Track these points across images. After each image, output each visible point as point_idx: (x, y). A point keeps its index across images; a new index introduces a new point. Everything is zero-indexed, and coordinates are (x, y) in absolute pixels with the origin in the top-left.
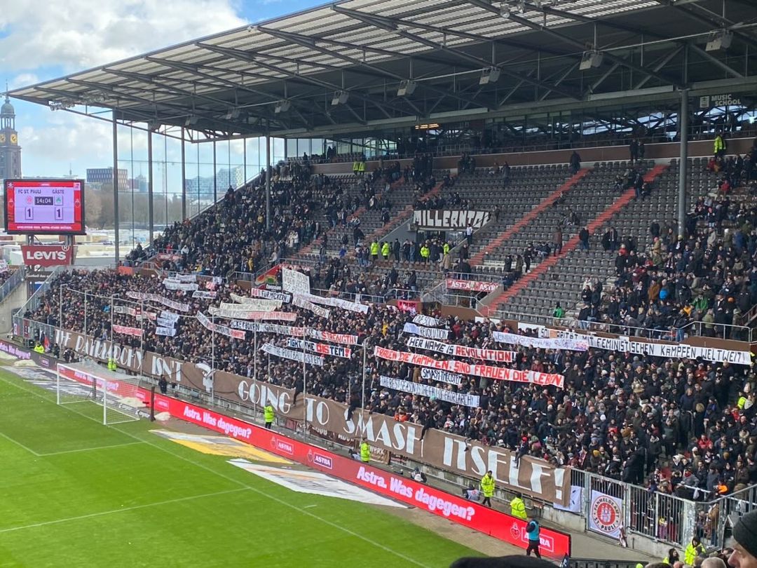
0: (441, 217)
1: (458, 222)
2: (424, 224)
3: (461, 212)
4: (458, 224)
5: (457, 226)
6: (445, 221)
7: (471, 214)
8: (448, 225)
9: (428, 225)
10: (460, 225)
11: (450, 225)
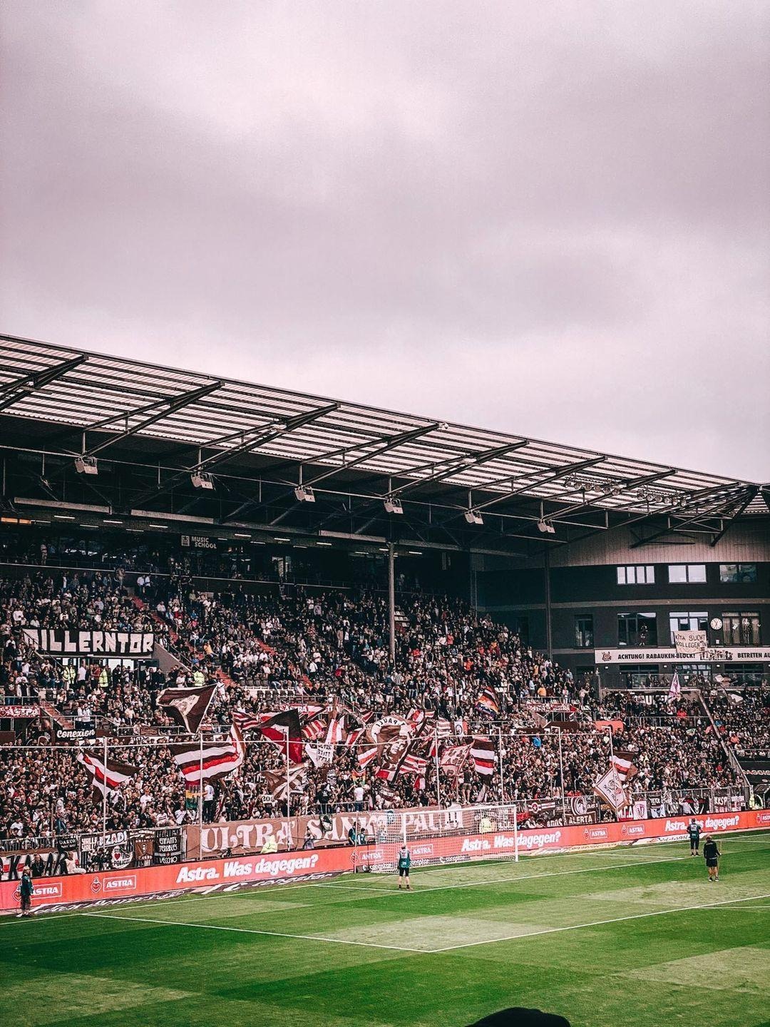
0: (75, 639)
1: (103, 646)
2: (44, 647)
3: (107, 634)
4: (104, 649)
5: (102, 651)
8: (88, 650)
9: (51, 649)
10: (107, 650)
11: (92, 649)
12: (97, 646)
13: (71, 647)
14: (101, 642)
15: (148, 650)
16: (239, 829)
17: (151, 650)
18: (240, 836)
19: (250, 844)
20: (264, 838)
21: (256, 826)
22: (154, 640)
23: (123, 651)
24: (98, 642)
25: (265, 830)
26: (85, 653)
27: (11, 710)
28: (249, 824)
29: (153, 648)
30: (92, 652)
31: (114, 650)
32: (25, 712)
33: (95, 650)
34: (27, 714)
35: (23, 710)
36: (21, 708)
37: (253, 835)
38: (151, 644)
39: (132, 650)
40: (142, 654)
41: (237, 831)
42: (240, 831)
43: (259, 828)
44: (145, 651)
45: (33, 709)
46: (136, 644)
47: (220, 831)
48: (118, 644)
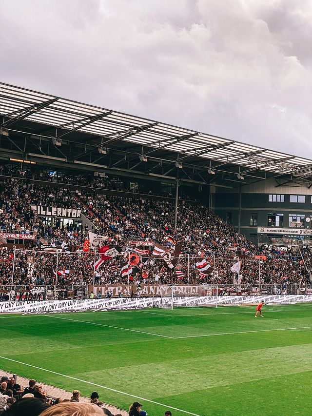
0: (50, 210)
1: (62, 214)
6: (54, 212)
7: (69, 211)
11: (57, 215)
14: (61, 212)
22: (81, 212)
23: (69, 216)
24: (59, 212)
26: (54, 216)
27: (24, 236)
28: (113, 286)
31: (65, 215)
34: (30, 238)
35: (28, 236)
39: (73, 216)
44: (77, 216)
45: (32, 236)
46: (74, 214)
47: (101, 288)
48: (67, 213)
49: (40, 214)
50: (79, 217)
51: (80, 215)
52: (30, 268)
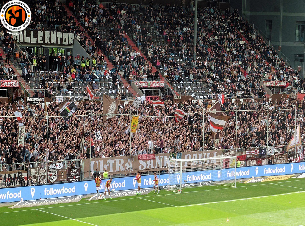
0: (36, 36)
1: (50, 40)
2: (22, 41)
3: (52, 32)
4: (50, 42)
5: (49, 43)
6: (40, 39)
7: (59, 35)
8: (42, 42)
10: (52, 42)
11: (44, 42)
12: (47, 40)
13: (34, 40)
14: (49, 38)
15: (71, 43)
16: (108, 161)
17: (72, 43)
18: (108, 166)
19: (113, 170)
20: (119, 167)
21: (116, 160)
22: (74, 37)
23: (59, 43)
24: (47, 37)
25: (120, 163)
26: (41, 44)
27: (6, 82)
28: (112, 159)
29: (74, 42)
30: (44, 44)
31: (55, 43)
32: (13, 83)
33: (46, 42)
34: (13, 85)
35: (11, 83)
36: (10, 82)
37: (114, 165)
38: (73, 39)
39: (64, 43)
40: (68, 45)
41: (107, 163)
42: (108, 163)
43: (117, 161)
44: (70, 43)
45: (16, 82)
46: (65, 39)
47: (99, 163)
48: (57, 39)
49: (24, 43)
50: (71, 44)
51: (73, 41)
52: (21, 134)
